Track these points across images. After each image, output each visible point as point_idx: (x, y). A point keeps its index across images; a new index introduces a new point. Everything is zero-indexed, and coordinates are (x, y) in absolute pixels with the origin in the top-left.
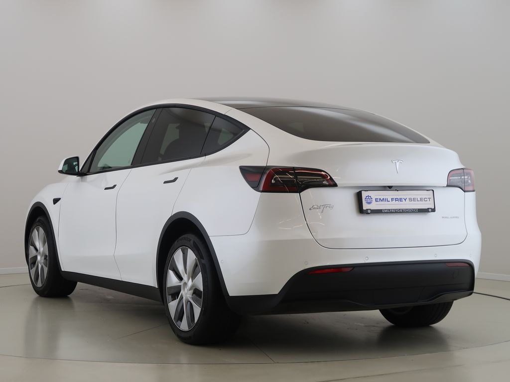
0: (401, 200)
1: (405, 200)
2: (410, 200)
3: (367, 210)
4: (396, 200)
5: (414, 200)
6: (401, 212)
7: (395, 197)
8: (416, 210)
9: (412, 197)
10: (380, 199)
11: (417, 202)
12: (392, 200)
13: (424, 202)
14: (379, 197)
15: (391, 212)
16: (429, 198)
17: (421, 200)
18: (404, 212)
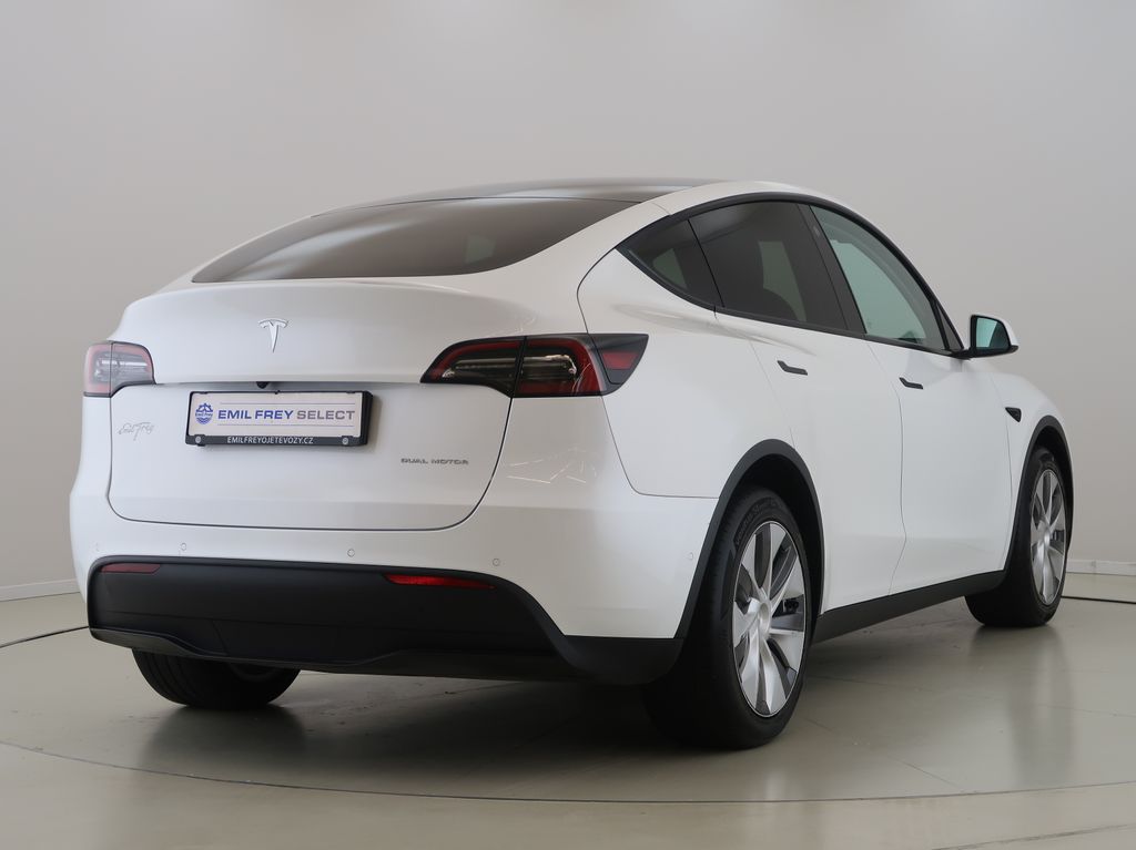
0: (278, 415)
1: (288, 415)
2: (301, 415)
3: (196, 436)
4: (268, 414)
5: (310, 415)
6: (270, 444)
7: (264, 408)
8: (308, 440)
9: (307, 408)
10: (230, 412)
11: (317, 421)
12: (257, 415)
13: (335, 421)
14: (227, 408)
15: (247, 444)
16: (350, 412)
17: (328, 415)
18: (278, 444)
